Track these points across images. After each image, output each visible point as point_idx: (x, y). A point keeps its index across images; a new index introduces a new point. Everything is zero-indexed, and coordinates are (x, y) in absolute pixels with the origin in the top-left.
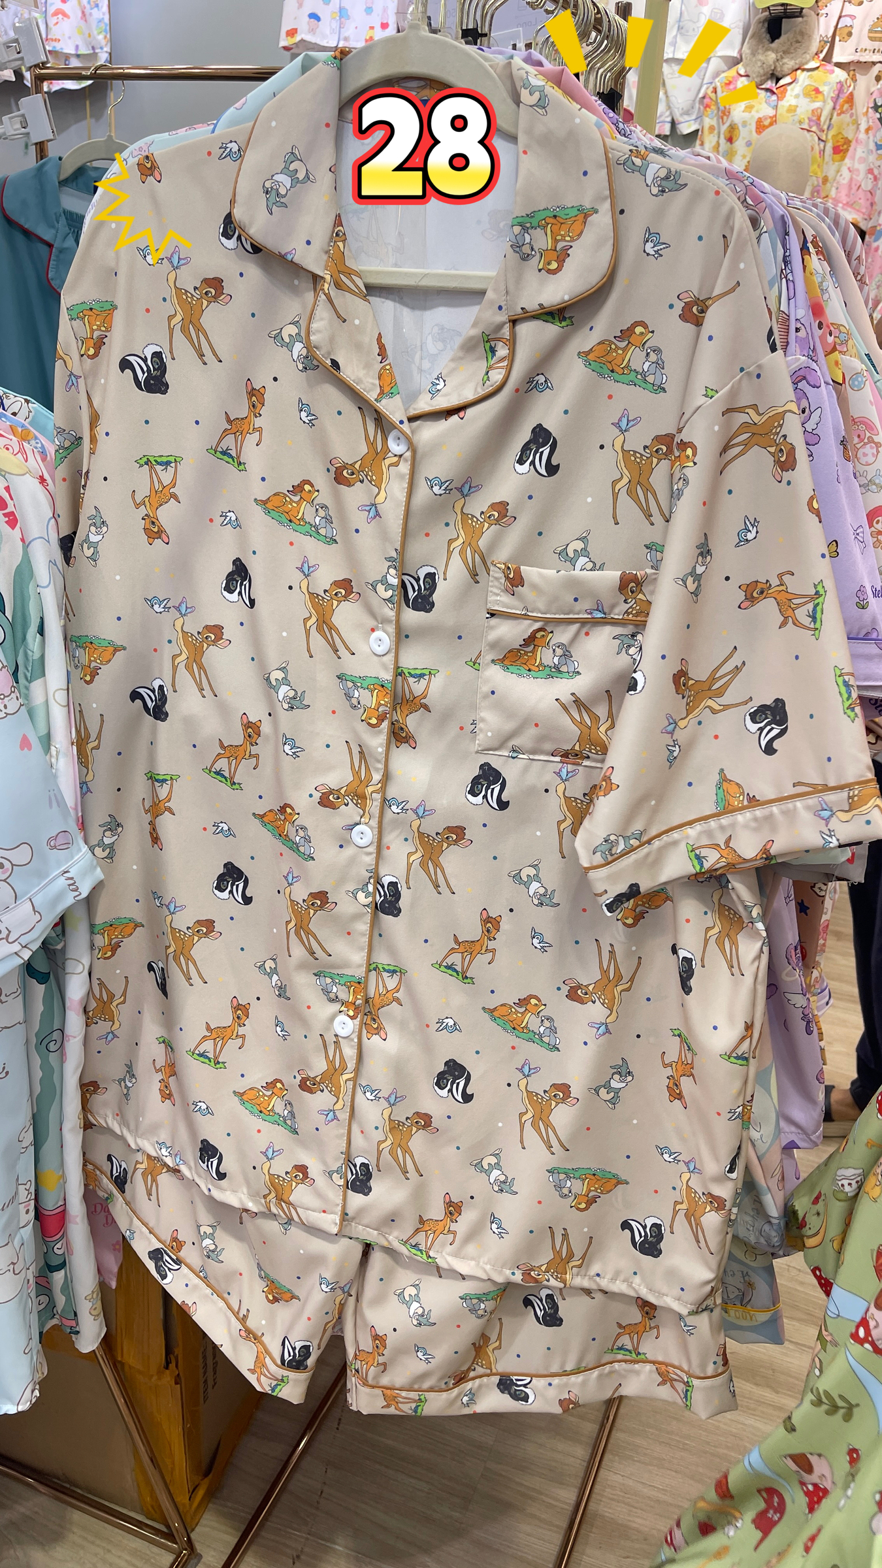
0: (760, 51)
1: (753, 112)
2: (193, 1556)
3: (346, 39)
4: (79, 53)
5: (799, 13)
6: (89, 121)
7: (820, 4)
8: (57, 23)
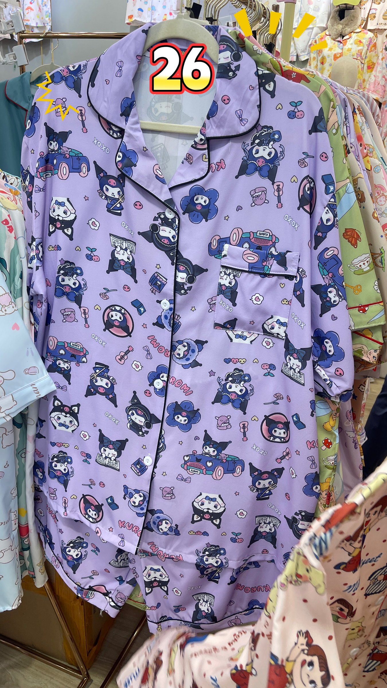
0: (335, 24)
1: (332, 51)
2: (89, 680)
3: (154, 20)
4: (38, 26)
5: (352, 8)
6: (42, 56)
7: (361, 4)
8: (28, 13)
